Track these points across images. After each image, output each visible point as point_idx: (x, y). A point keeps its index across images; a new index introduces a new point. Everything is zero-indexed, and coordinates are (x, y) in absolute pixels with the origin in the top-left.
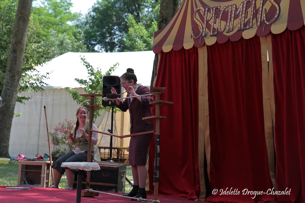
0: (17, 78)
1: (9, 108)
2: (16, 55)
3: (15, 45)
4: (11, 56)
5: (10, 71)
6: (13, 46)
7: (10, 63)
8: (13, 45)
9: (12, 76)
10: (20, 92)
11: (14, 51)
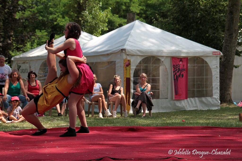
0: (234, 35)
1: (229, 61)
2: (232, 16)
3: (231, 7)
4: (228, 18)
5: (228, 30)
6: (230, 9)
7: (228, 23)
8: (230, 7)
9: (230, 35)
10: (238, 47)
11: (231, 13)
